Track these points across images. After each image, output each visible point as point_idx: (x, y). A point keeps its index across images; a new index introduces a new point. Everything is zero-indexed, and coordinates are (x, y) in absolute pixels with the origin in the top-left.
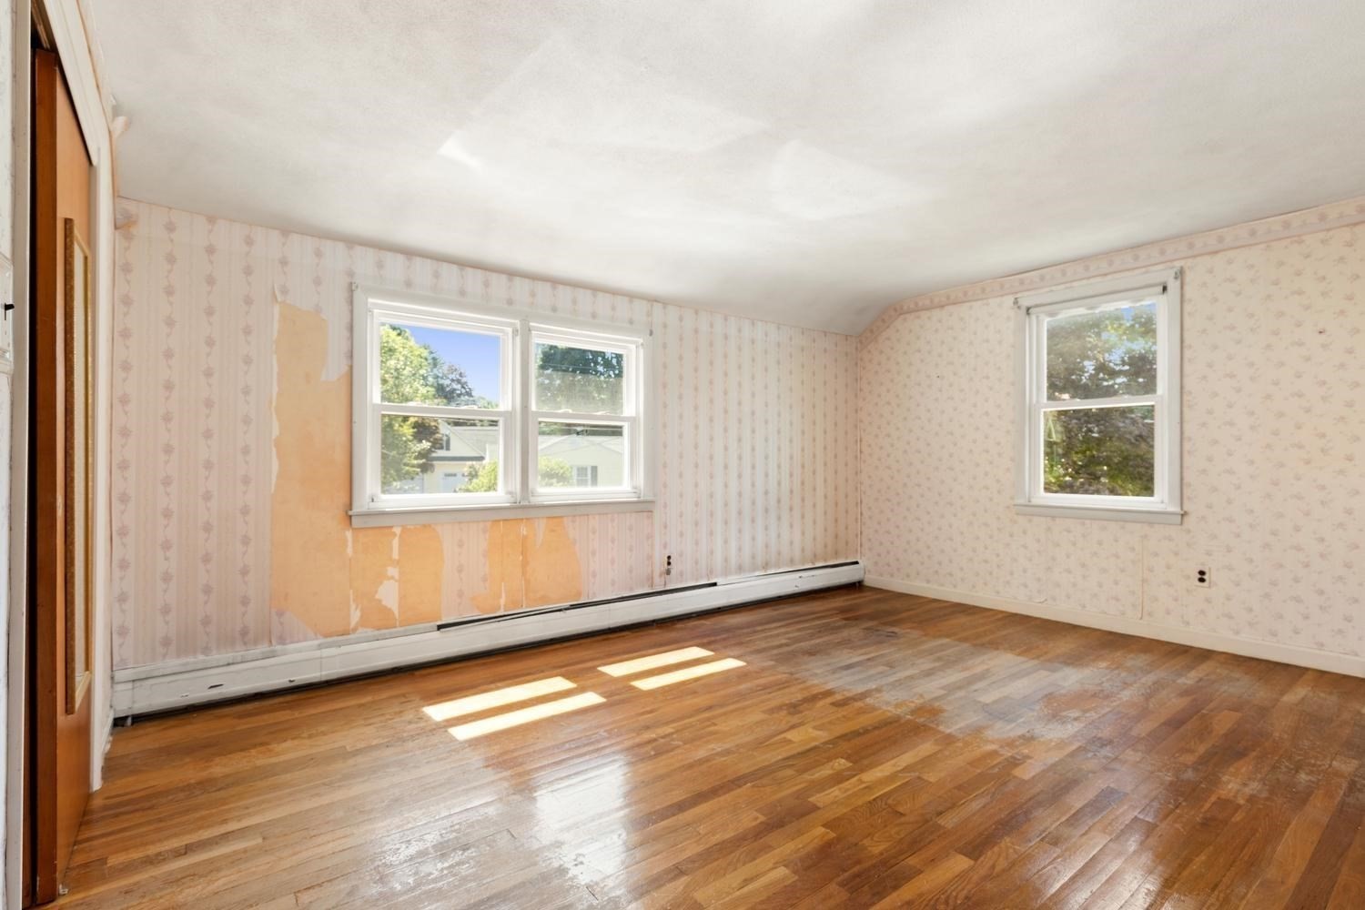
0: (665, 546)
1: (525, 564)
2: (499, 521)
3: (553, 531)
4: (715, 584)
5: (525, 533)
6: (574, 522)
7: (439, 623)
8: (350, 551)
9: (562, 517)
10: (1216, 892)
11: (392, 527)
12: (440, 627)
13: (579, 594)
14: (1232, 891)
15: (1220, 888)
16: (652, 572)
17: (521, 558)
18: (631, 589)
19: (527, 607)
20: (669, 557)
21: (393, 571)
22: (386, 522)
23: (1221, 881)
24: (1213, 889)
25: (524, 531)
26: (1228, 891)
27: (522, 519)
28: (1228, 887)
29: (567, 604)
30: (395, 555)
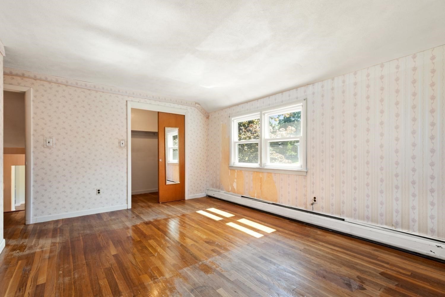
0: (313, 193)
1: (261, 186)
2: (255, 172)
3: (269, 177)
4: (343, 220)
5: (261, 176)
6: (275, 175)
7: (242, 196)
8: (229, 174)
9: (271, 173)
10: (63, 289)
11: (235, 170)
12: (242, 197)
13: (276, 201)
14: (59, 293)
15: (63, 291)
16: (306, 201)
17: (260, 184)
18: (296, 206)
19: (262, 199)
20: (315, 198)
21: (235, 180)
22: (234, 168)
23: (64, 293)
24: (64, 289)
25: (261, 175)
26: (60, 292)
27: (260, 172)
28: (61, 292)
29: (272, 202)
30: (236, 177)
